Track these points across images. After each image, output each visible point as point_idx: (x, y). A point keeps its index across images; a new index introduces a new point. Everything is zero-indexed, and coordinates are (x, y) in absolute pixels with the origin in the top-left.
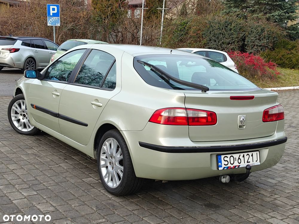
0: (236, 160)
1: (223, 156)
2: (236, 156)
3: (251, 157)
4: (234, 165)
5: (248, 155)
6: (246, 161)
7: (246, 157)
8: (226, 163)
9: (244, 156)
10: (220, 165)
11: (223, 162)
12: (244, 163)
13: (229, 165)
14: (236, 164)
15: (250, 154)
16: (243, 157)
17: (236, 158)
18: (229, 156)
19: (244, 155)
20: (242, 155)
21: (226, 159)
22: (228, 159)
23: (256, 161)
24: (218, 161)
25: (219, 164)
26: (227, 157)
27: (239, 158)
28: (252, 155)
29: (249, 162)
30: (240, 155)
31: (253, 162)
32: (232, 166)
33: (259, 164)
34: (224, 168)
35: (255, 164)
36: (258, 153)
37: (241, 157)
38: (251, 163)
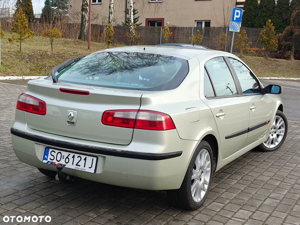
0: (63, 158)
1: (51, 150)
2: (65, 154)
3: (83, 161)
4: (60, 162)
5: (79, 158)
6: (75, 163)
7: (77, 159)
8: (52, 158)
9: (73, 157)
10: (46, 158)
11: (50, 156)
12: (73, 164)
13: (55, 161)
14: (63, 162)
15: (83, 157)
16: (72, 157)
17: (64, 156)
18: (57, 151)
19: (74, 156)
20: (72, 154)
22: (55, 155)
23: (90, 168)
24: (46, 153)
25: (46, 156)
26: (55, 152)
27: (67, 158)
28: (85, 159)
29: (80, 166)
30: (70, 154)
31: (84, 167)
32: (57, 163)
33: (93, 172)
34: (49, 162)
35: (87, 170)
36: (95, 159)
37: (70, 157)
38: (81, 168)
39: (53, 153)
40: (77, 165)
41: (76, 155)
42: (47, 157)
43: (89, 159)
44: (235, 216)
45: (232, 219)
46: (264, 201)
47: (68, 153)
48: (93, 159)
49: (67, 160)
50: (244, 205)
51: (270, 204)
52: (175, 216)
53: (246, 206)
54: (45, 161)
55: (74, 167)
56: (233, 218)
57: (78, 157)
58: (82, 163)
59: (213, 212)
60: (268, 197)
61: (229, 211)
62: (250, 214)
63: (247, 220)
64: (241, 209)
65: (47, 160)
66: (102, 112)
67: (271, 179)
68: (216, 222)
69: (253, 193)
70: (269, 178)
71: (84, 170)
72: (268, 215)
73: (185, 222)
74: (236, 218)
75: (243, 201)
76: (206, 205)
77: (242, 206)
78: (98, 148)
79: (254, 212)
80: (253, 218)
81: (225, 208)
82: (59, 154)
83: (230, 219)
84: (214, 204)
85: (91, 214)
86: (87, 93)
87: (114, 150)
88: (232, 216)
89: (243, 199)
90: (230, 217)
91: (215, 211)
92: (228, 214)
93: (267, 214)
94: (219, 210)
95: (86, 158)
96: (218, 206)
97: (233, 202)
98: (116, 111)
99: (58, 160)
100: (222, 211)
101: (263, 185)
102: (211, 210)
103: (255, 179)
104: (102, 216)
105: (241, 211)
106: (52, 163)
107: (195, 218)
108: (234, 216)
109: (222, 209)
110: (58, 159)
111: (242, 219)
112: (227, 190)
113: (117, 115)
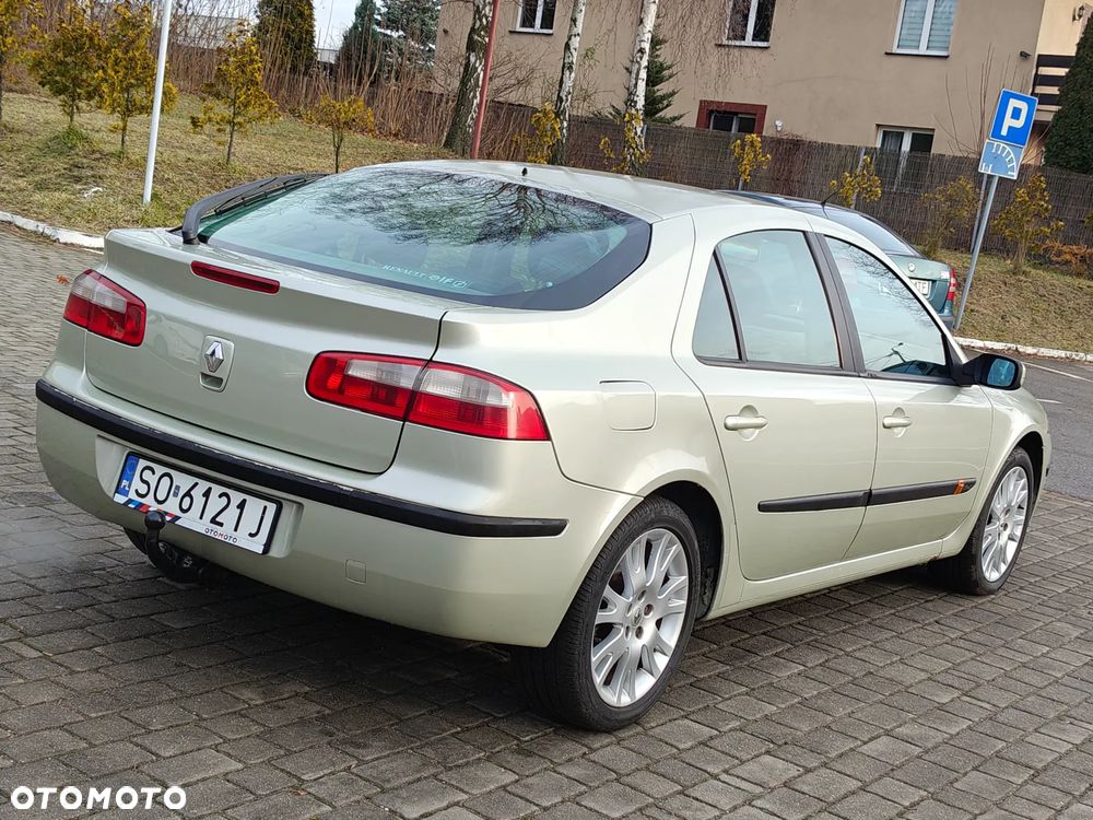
0: (176, 495)
1: (142, 463)
2: (184, 482)
3: (233, 511)
4: (162, 507)
5: (225, 499)
6: (209, 515)
7: (216, 503)
8: (143, 489)
9: (207, 494)
10: (124, 486)
11: (137, 484)
12: (201, 518)
13: (149, 501)
14: (172, 506)
15: (236, 497)
16: (204, 495)
17: (178, 488)
18: (160, 470)
19: (210, 489)
20: (203, 485)
22: (152, 479)
23: (251, 535)
24: (127, 471)
25: (125, 483)
26: (154, 473)
27: (188, 494)
28: (241, 506)
29: (221, 525)
30: (196, 484)
31: (236, 530)
32: (154, 507)
33: (260, 550)
34: (130, 501)
35: (243, 541)
36: (272, 508)
37: (198, 494)
38: (225, 532)
39: (147, 475)
40: (213, 521)
41: (217, 490)
42: (129, 487)
43: (254, 506)
44: (738, 771)
45: (719, 780)
46: (865, 743)
47: (192, 480)
48: (265, 507)
49: (187, 500)
50: (786, 743)
51: (882, 753)
52: (527, 738)
53: (790, 748)
54: (120, 499)
55: (202, 526)
56: (724, 777)
57: (220, 496)
58: (229, 518)
59: (665, 747)
60: (888, 733)
61: (723, 752)
62: (794, 771)
63: (772, 790)
64: (768, 752)
65: (126, 493)
66: (309, 355)
67: (929, 679)
68: (661, 778)
69: (841, 712)
70: (923, 676)
71: (231, 542)
72: (853, 784)
73: (552, 762)
74: (738, 777)
75: (787, 730)
76: (653, 725)
77: (775, 747)
78: (284, 472)
79: (808, 771)
80: (795, 787)
81: (712, 743)
82: (166, 481)
83: (715, 777)
84: (679, 726)
85: (247, 694)
86: (271, 287)
87: (331, 484)
88: (726, 772)
89: (796, 725)
90: (716, 772)
91: (672, 745)
92: (714, 761)
93: (855, 782)
94: (689, 744)
95: (244, 501)
96: (690, 734)
97: (751, 728)
98: (354, 355)
99: (160, 498)
100: (700, 749)
101: (891, 695)
102: (661, 740)
103: (872, 673)
104: (281, 704)
105: (767, 759)
106: (141, 505)
107: (592, 756)
108: (731, 772)
109: (701, 743)
110: (161, 496)
111: (756, 784)
112: (754, 689)
113: (358, 370)
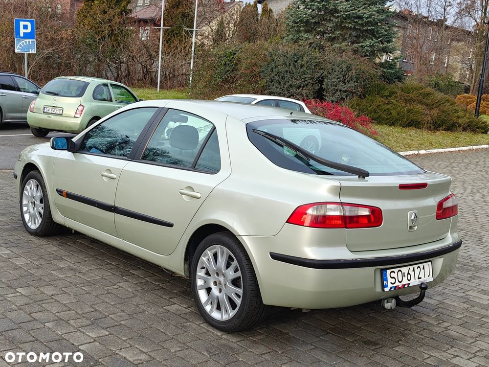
0: (404, 276)
1: (389, 271)
2: (405, 270)
3: (422, 271)
4: (403, 283)
5: (419, 268)
6: (417, 278)
7: (417, 271)
8: (393, 281)
9: (414, 270)
10: (385, 284)
11: (390, 280)
12: (415, 279)
13: (397, 284)
14: (405, 281)
15: (421, 266)
17: (404, 273)
18: (396, 270)
19: (414, 268)
20: (412, 267)
21: (393, 275)
23: (429, 276)
24: (383, 278)
25: (385, 282)
26: (395, 273)
27: (408, 274)
28: (423, 268)
29: (421, 278)
30: (409, 269)
31: (425, 277)
32: (400, 285)
33: (432, 280)
34: (391, 288)
35: (428, 279)
37: (411, 272)
40: (419, 278)
41: (416, 267)
43: (426, 265)
47: (407, 268)
48: (429, 265)
49: (409, 276)
54: (387, 289)
55: (417, 282)
95: (424, 266)
99: (400, 280)
106: (396, 287)
